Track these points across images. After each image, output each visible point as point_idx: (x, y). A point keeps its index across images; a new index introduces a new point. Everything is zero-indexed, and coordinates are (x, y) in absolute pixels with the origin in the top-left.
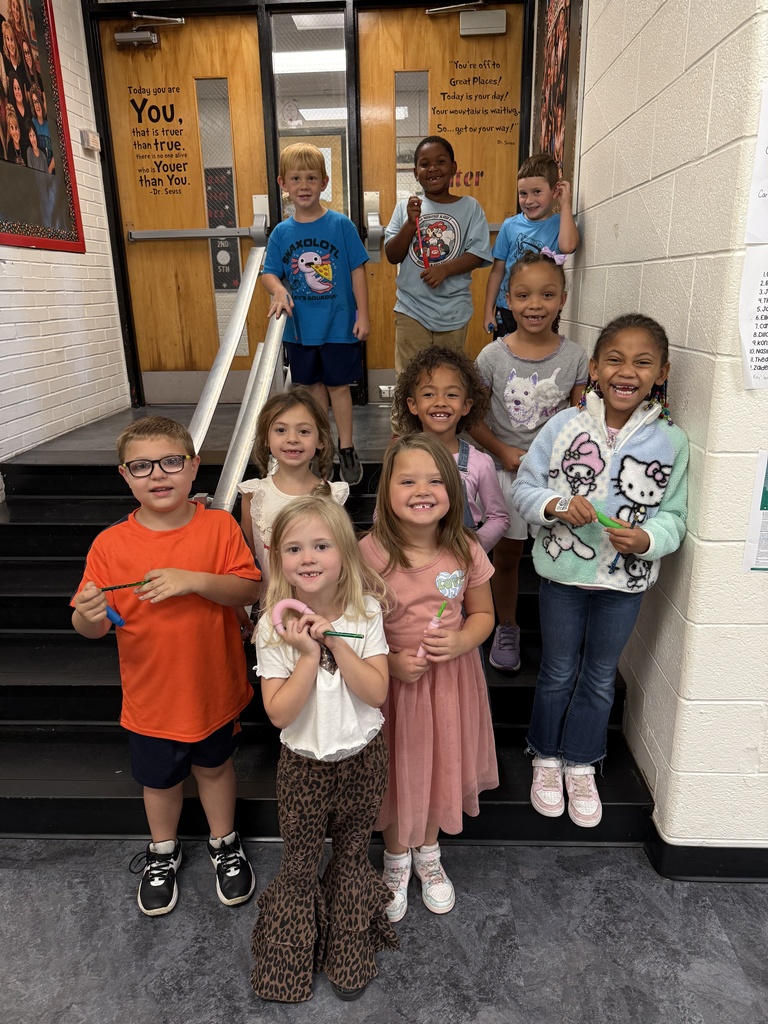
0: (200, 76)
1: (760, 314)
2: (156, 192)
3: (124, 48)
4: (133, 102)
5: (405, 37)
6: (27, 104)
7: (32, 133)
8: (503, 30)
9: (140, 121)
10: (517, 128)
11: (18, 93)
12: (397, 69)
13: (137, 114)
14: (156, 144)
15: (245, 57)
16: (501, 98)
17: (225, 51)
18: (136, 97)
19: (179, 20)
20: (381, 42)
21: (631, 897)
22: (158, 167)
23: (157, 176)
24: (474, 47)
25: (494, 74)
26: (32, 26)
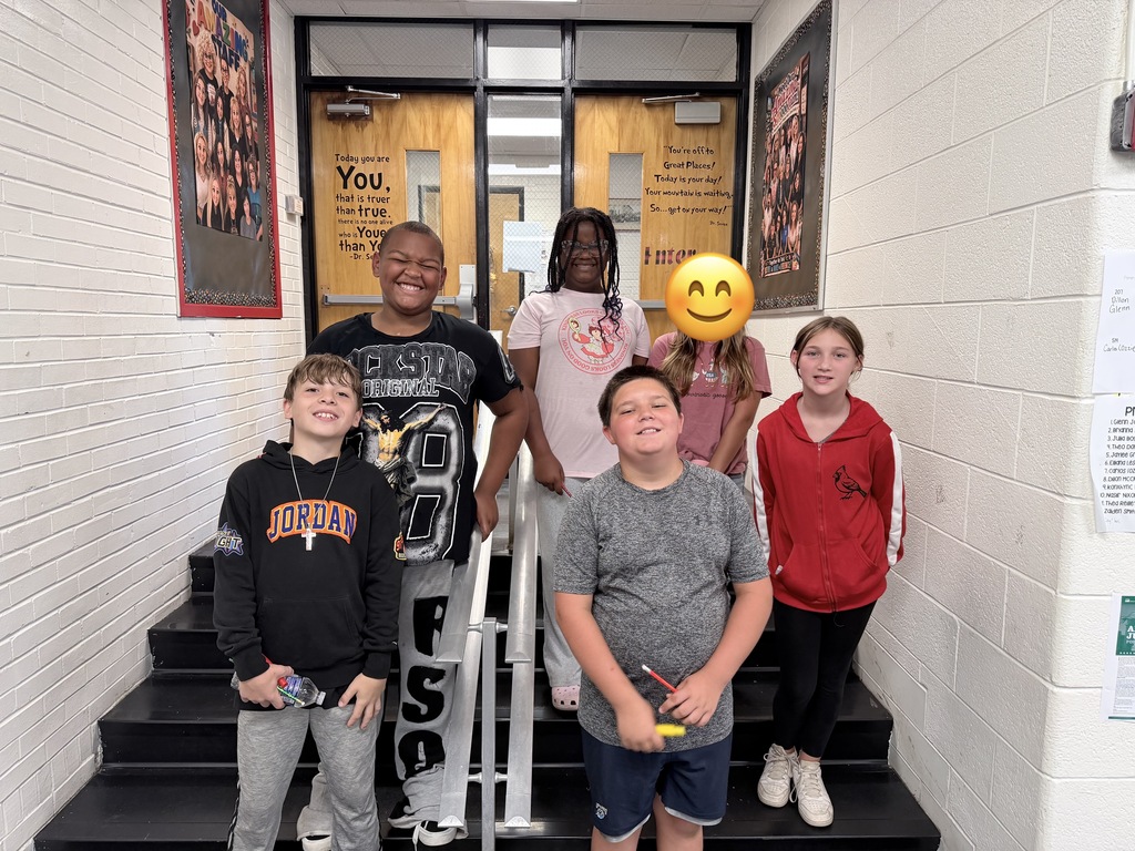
0: (412, 147)
1: (1109, 460)
2: (357, 257)
3: (336, 118)
4: (339, 169)
5: (621, 122)
6: (245, 175)
7: (246, 201)
8: (718, 121)
9: (345, 187)
10: (730, 211)
11: (238, 163)
12: (614, 149)
13: (342, 180)
14: (360, 210)
15: (459, 133)
16: (714, 181)
17: (439, 126)
18: (341, 164)
19: (395, 95)
20: (596, 126)
22: (361, 233)
23: (359, 241)
24: (689, 133)
25: (707, 159)
26: (255, 100)
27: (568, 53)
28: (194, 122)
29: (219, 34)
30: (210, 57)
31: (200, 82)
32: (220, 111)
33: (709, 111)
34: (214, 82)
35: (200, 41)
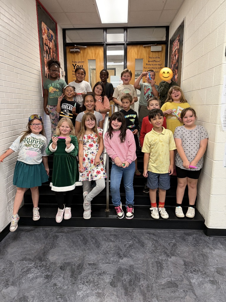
0: (89, 59)
1: (224, 116)
3: (72, 52)
4: (73, 64)
5: (138, 51)
8: (161, 50)
12: (136, 58)
13: (74, 67)
15: (100, 55)
16: (160, 65)
17: (95, 54)
18: (73, 63)
19: (85, 47)
20: (132, 52)
21: (201, 239)
24: (154, 54)
25: (158, 60)
26: (55, 49)
27: (125, 35)
28: (44, 55)
29: (48, 34)
30: (47, 40)
31: (45, 46)
32: (49, 52)
33: (159, 48)
34: (48, 46)
35: (45, 37)
